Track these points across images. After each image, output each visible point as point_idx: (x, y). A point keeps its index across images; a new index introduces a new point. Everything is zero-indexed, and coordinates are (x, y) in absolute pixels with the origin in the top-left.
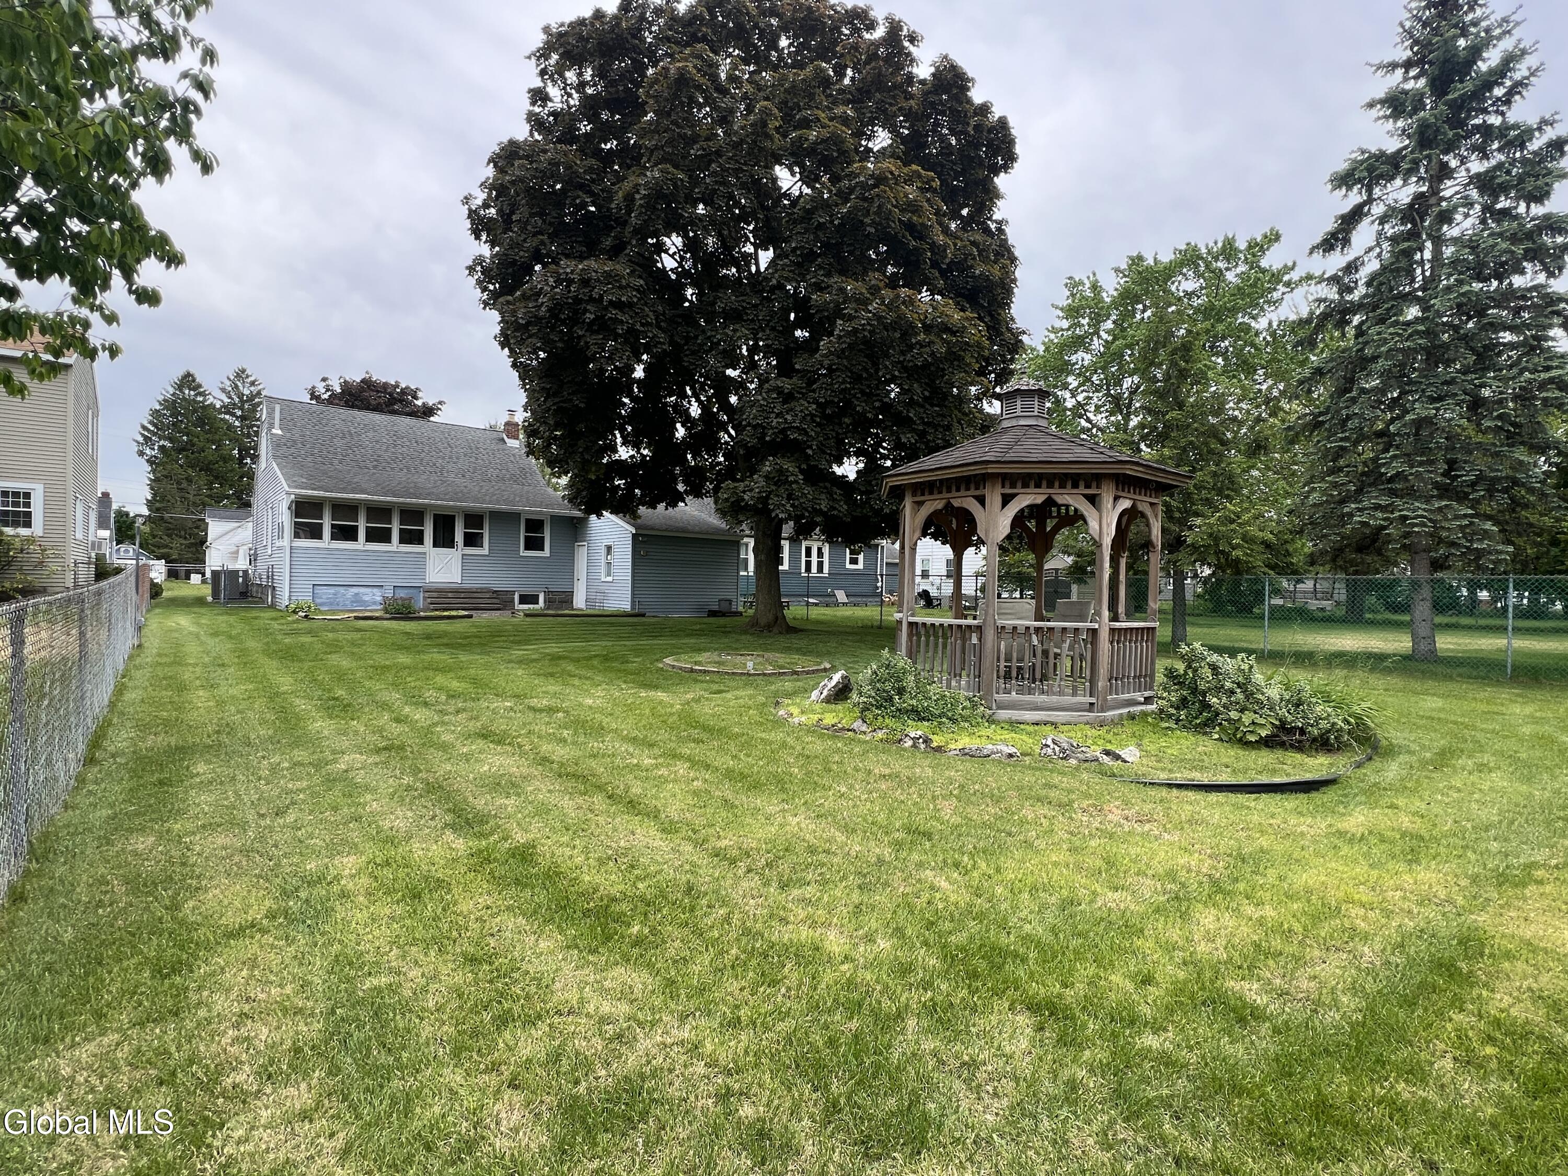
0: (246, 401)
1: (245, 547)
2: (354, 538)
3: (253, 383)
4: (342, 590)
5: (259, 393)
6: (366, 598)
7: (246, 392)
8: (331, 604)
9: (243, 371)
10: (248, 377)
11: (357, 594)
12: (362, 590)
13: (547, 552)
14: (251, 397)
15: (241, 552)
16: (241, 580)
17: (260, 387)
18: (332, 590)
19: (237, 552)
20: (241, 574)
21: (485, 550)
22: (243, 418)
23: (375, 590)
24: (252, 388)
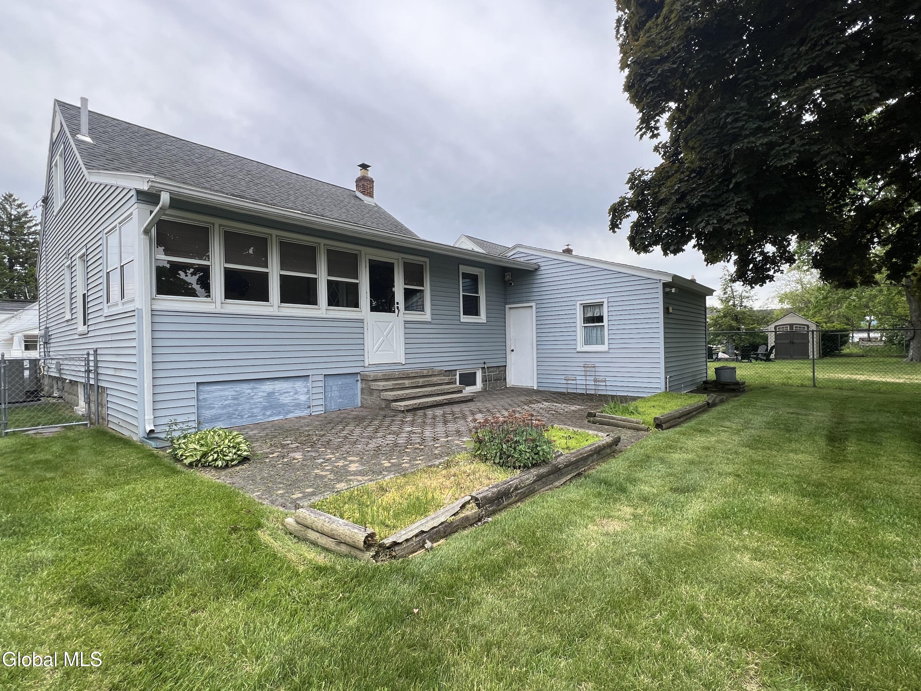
0: (14, 220)
1: (20, 335)
2: (263, 296)
3: (19, 206)
4: (246, 388)
5: (26, 214)
6: (285, 399)
7: (14, 212)
8: (230, 416)
9: (11, 196)
10: (14, 200)
11: (270, 394)
12: (279, 386)
13: (483, 318)
14: (18, 218)
15: (16, 339)
16: (27, 373)
17: (26, 209)
18: (229, 391)
19: (12, 339)
20: (27, 364)
21: (427, 316)
22: (11, 233)
23: (299, 385)
24: (19, 210)
